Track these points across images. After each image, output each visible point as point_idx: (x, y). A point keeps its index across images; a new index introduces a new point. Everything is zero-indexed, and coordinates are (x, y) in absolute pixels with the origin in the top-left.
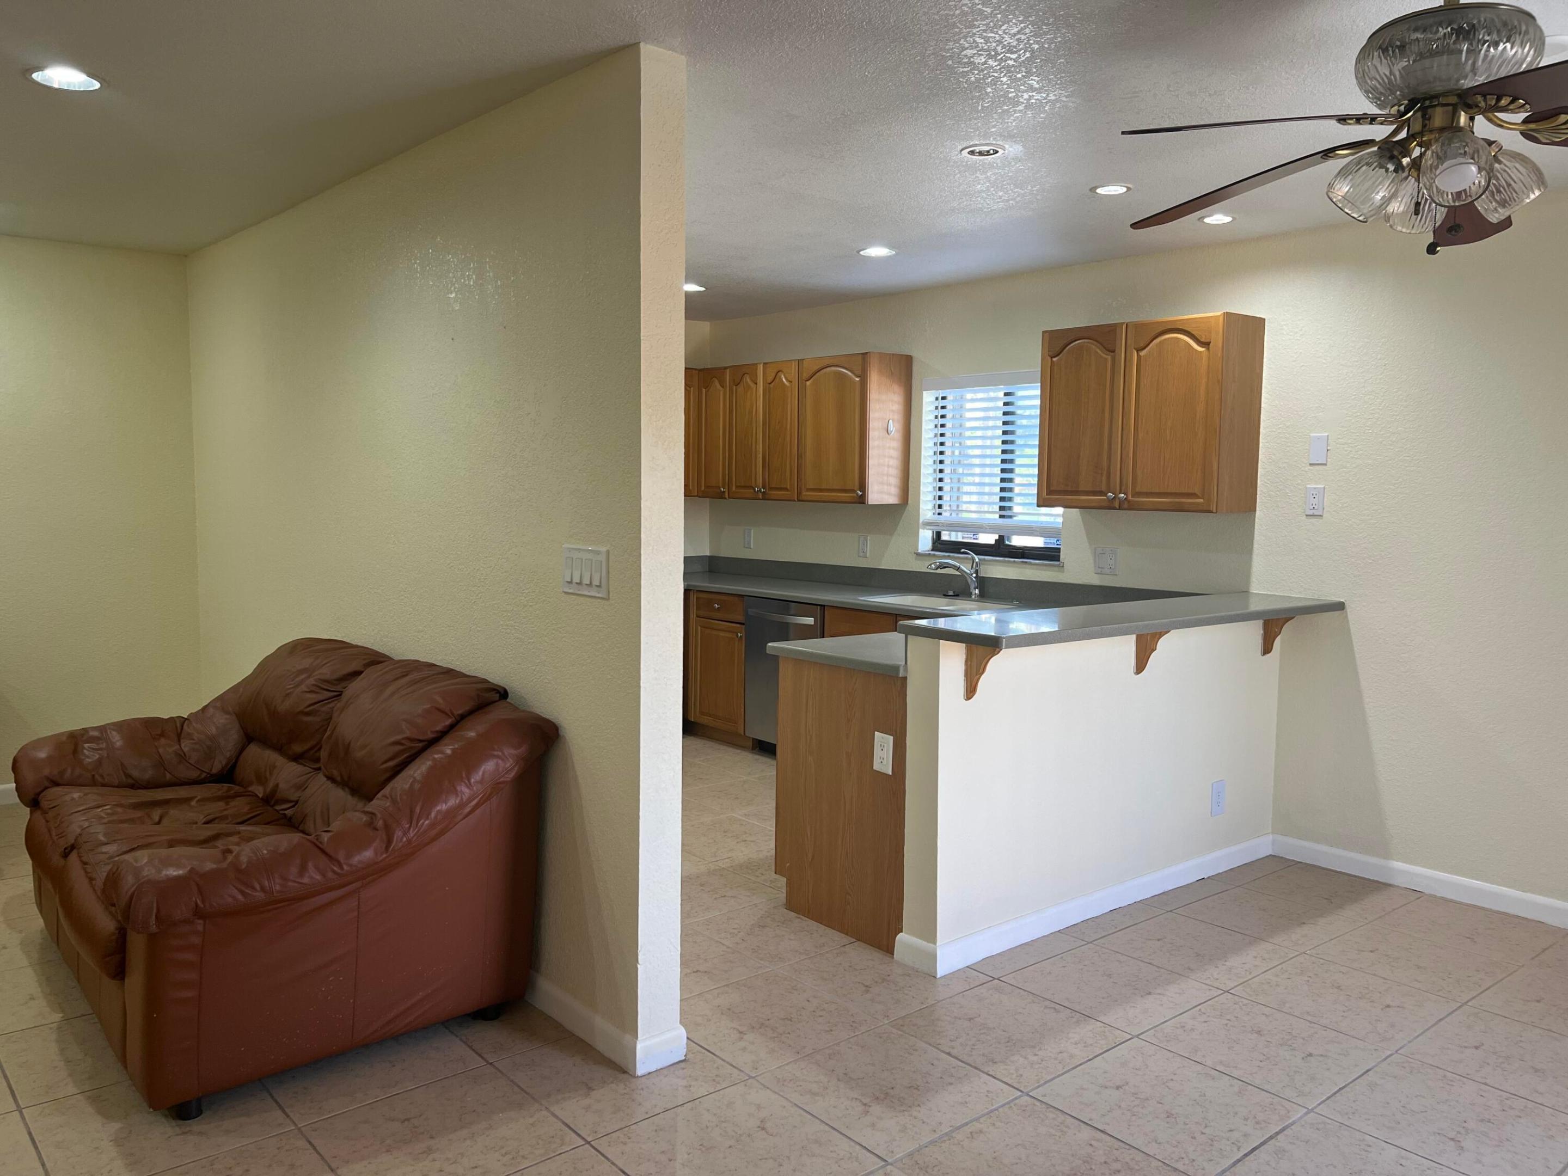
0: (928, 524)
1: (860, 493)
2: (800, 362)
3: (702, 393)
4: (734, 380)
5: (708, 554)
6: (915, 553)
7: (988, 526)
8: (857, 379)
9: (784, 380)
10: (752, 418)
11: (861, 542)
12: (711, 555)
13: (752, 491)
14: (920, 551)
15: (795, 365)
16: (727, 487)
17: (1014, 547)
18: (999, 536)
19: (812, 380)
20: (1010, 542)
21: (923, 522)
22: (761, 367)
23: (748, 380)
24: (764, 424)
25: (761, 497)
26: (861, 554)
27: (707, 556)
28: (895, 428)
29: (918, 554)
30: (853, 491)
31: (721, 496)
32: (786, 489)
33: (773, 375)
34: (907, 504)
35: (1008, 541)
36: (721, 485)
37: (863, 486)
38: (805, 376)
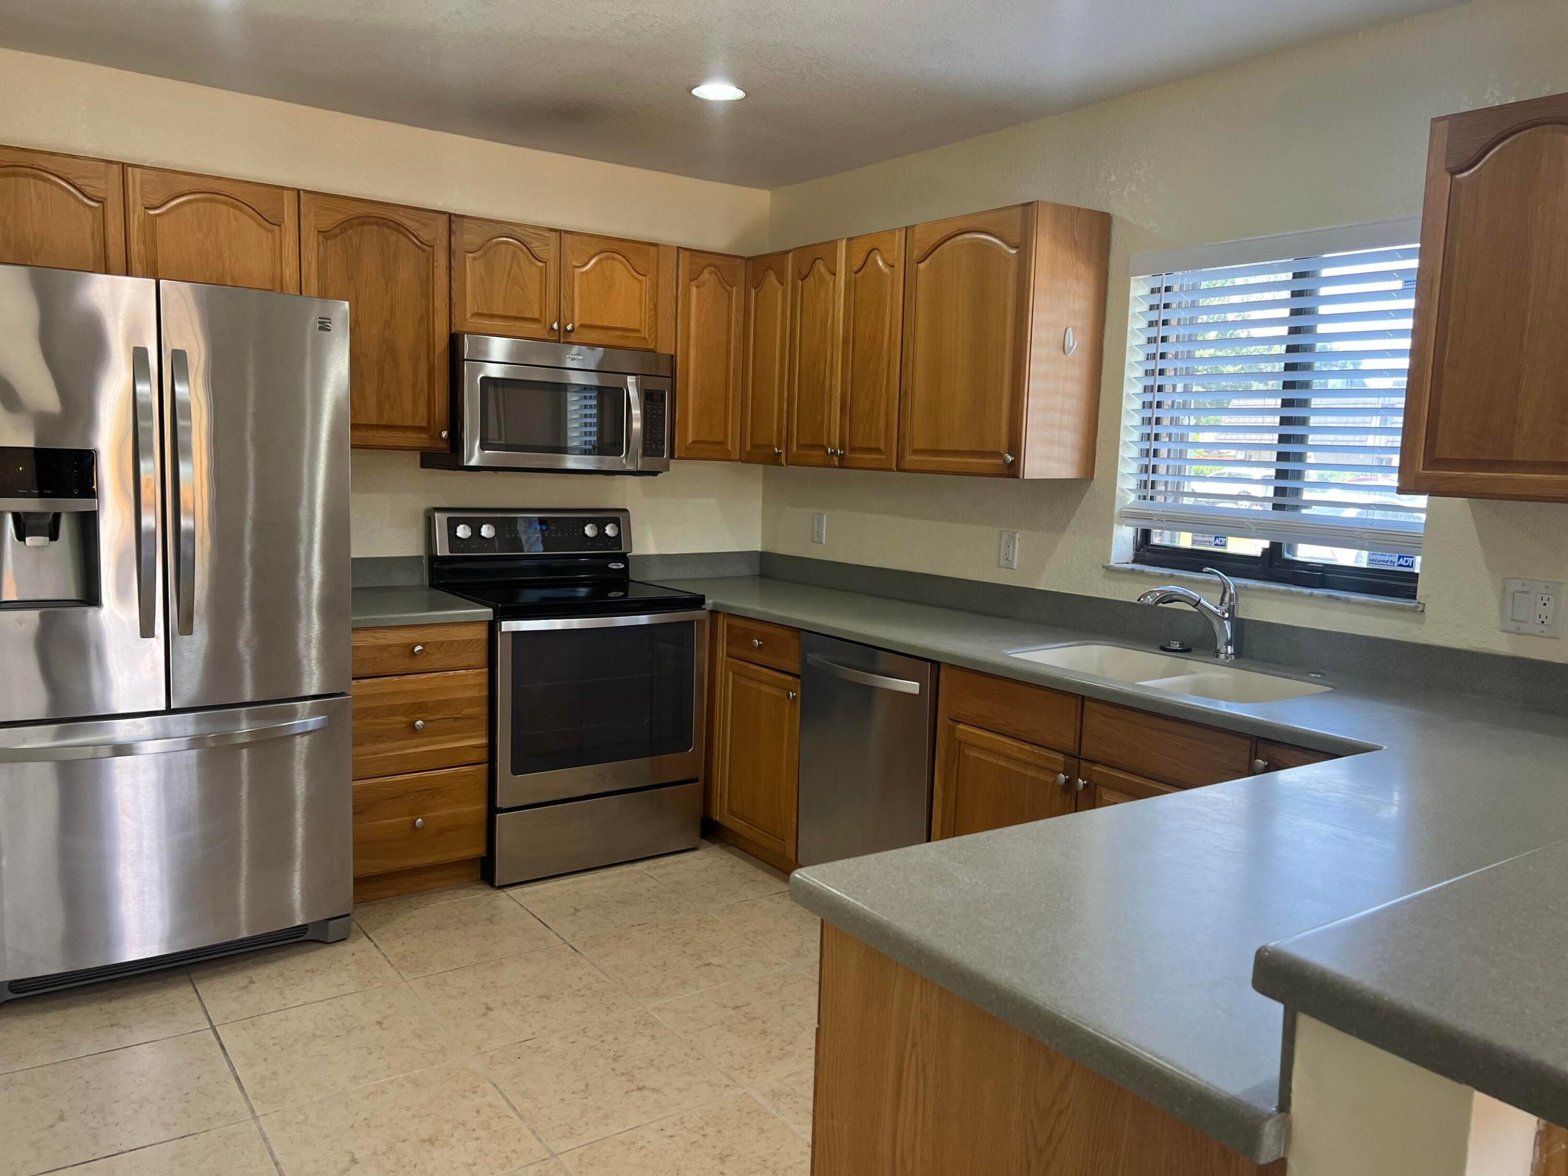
0: (1129, 516)
1: (1010, 459)
2: (910, 232)
3: (750, 293)
4: (799, 271)
5: (759, 549)
6: (1104, 567)
7: (1255, 524)
8: (1014, 252)
9: (880, 263)
10: (826, 333)
11: (1003, 541)
12: (763, 550)
13: (822, 453)
14: (1112, 564)
15: (900, 239)
16: (784, 446)
17: (1304, 565)
18: (1272, 543)
19: (927, 261)
20: (1294, 555)
21: (1120, 513)
22: (843, 245)
23: (823, 269)
24: (845, 341)
25: (836, 463)
26: (1003, 563)
27: (757, 551)
28: (1077, 342)
29: (1109, 570)
30: (998, 454)
31: (775, 460)
32: (878, 451)
33: (862, 256)
34: (1092, 479)
35: (1289, 553)
36: (774, 443)
37: (1015, 446)
38: (917, 253)
